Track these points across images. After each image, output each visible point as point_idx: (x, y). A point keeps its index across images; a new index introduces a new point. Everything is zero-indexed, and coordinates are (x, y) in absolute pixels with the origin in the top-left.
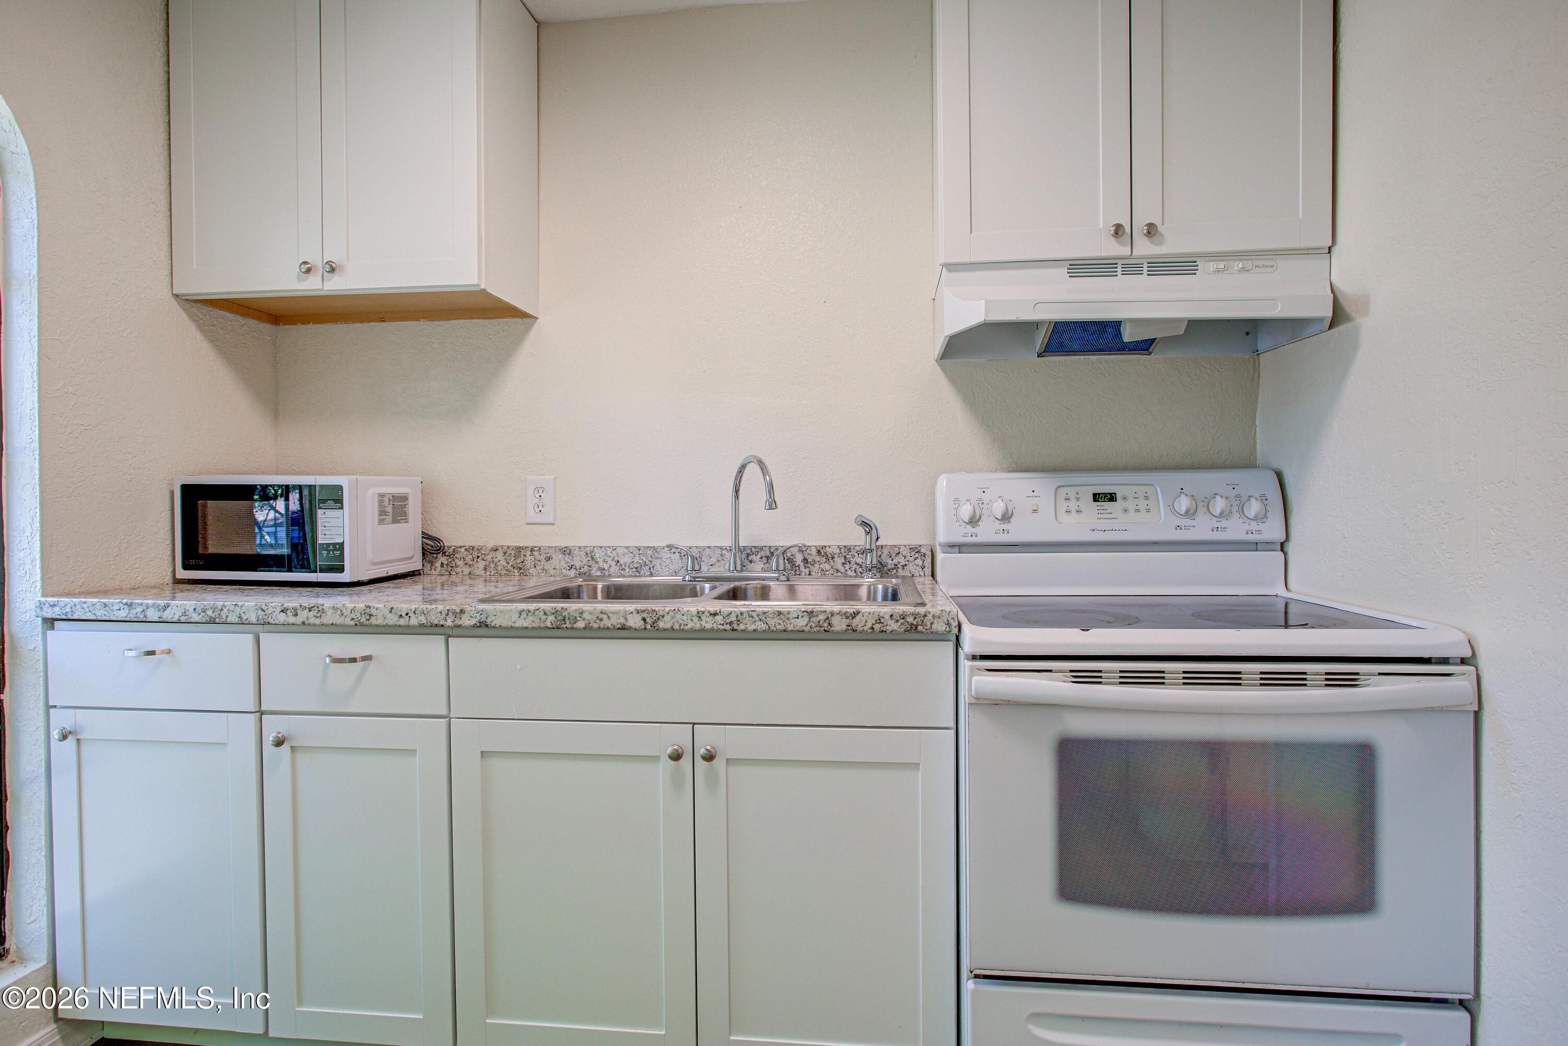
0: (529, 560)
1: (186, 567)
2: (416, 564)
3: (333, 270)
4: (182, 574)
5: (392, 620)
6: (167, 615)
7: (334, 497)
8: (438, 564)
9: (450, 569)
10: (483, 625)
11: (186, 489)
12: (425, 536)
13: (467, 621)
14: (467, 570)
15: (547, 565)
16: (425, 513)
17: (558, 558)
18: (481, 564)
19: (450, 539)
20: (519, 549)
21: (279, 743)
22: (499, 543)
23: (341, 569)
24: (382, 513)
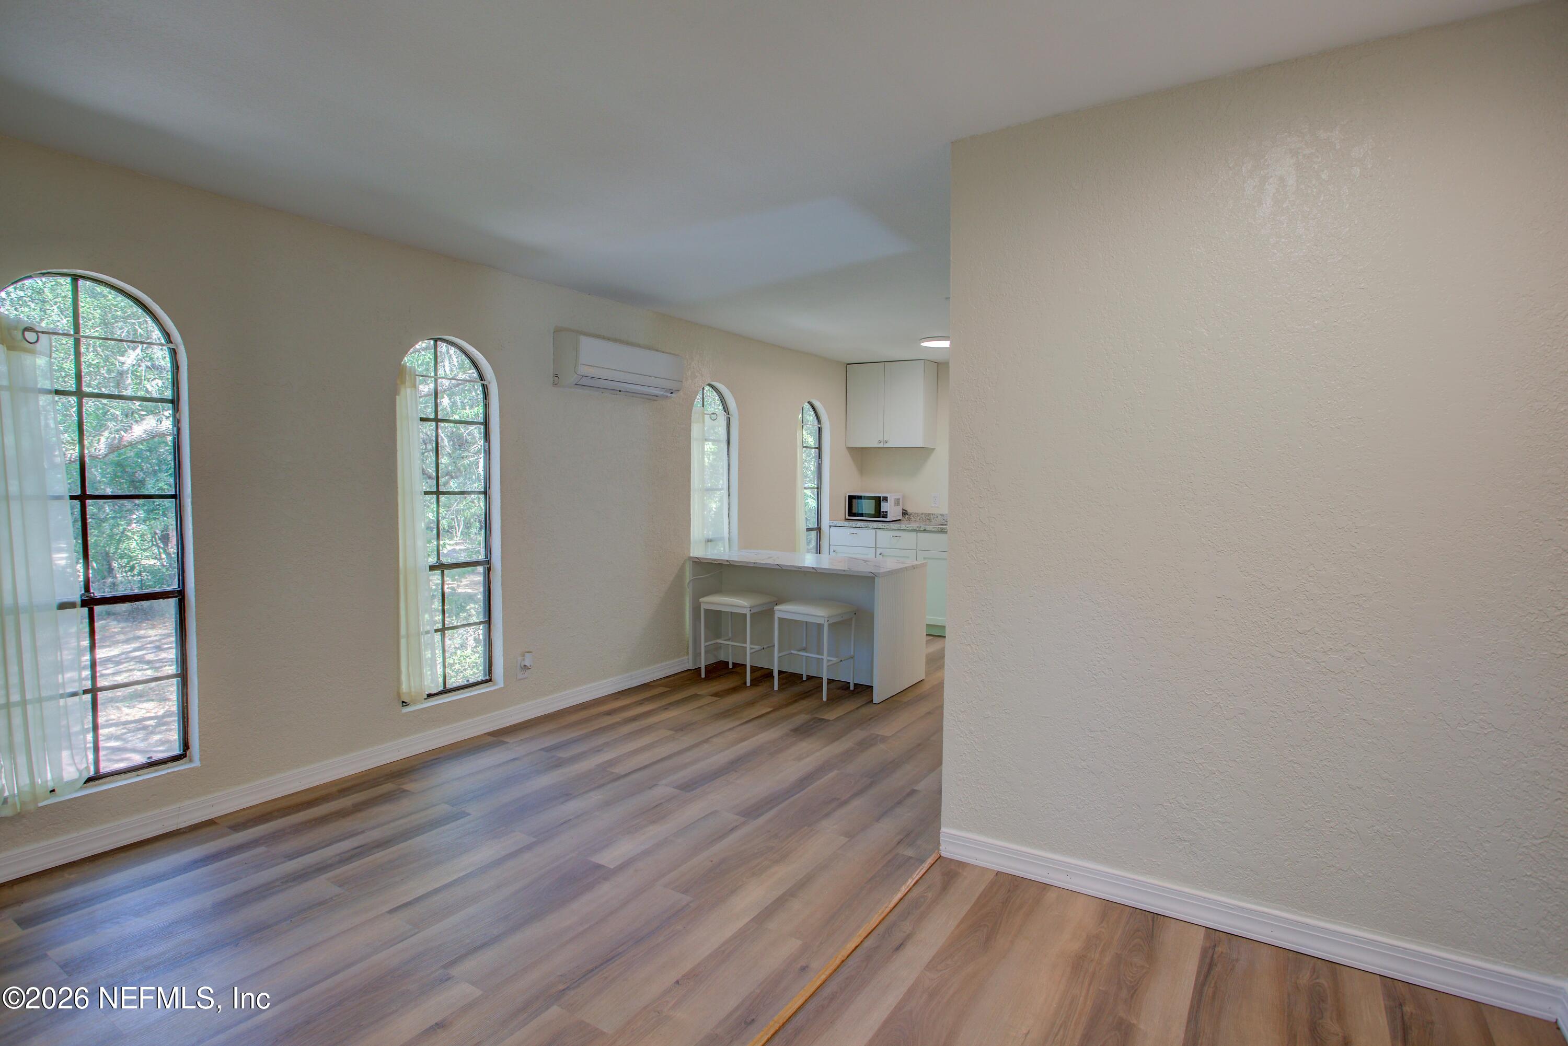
0: (932, 517)
1: (849, 516)
2: (901, 517)
3: (886, 442)
4: (848, 517)
5: (906, 528)
6: (857, 526)
7: (886, 499)
8: (906, 518)
9: (909, 519)
10: (925, 530)
11: (849, 496)
12: (903, 510)
13: (922, 529)
14: (914, 519)
15: (937, 519)
16: (903, 505)
17: (940, 517)
18: (918, 518)
19: (910, 510)
20: (929, 514)
21: (881, 554)
22: (923, 512)
23: (887, 517)
24: (895, 503)
